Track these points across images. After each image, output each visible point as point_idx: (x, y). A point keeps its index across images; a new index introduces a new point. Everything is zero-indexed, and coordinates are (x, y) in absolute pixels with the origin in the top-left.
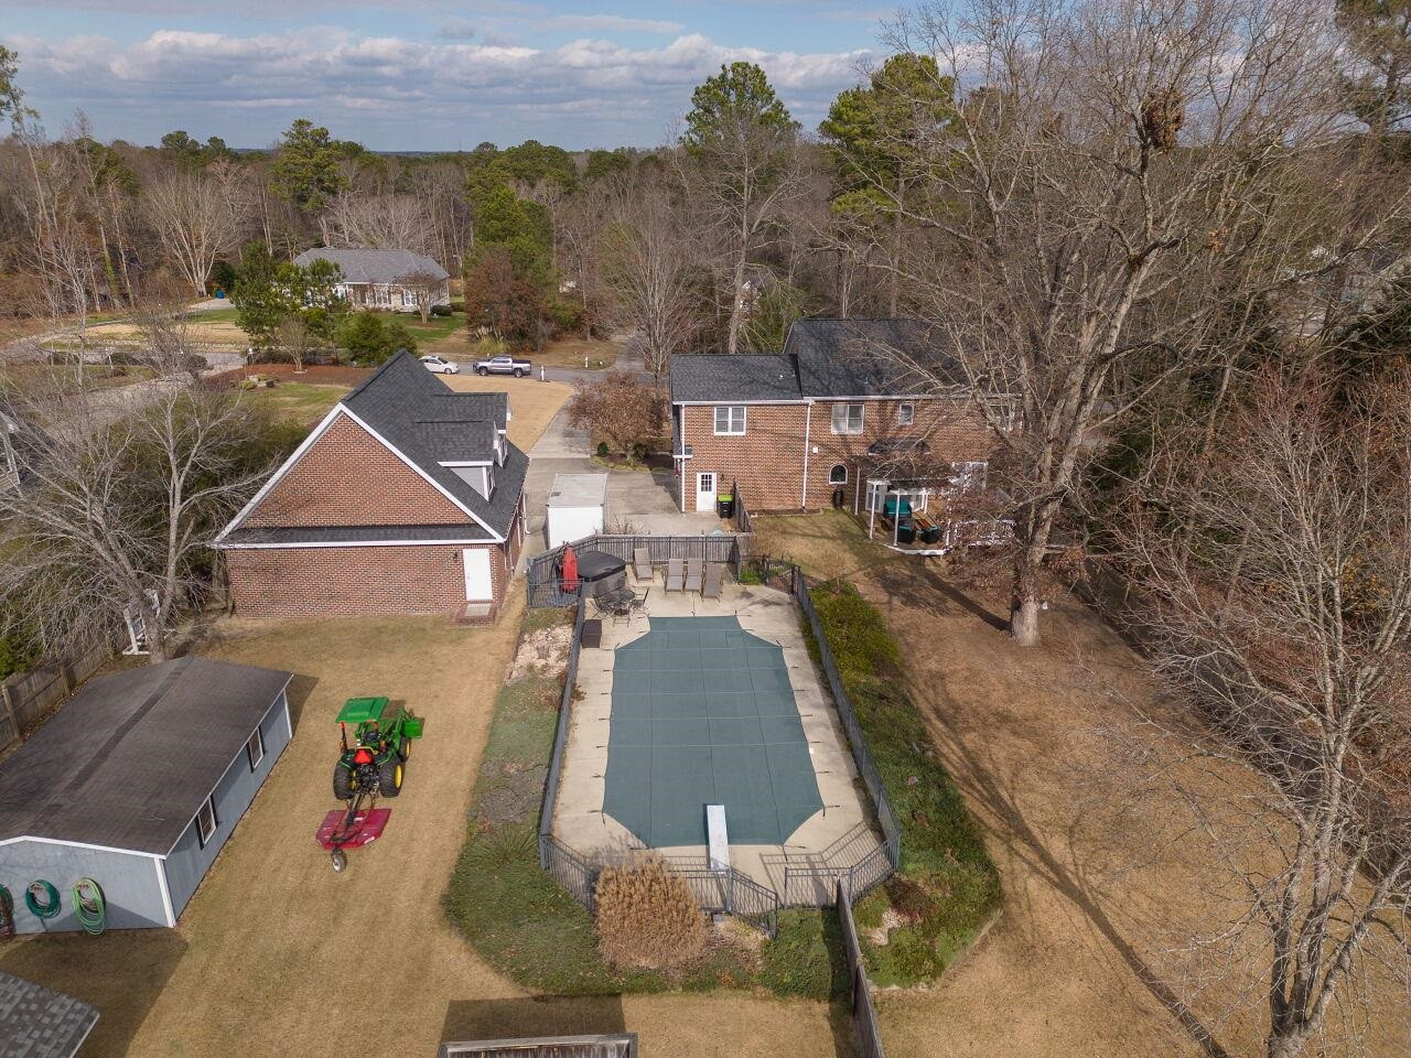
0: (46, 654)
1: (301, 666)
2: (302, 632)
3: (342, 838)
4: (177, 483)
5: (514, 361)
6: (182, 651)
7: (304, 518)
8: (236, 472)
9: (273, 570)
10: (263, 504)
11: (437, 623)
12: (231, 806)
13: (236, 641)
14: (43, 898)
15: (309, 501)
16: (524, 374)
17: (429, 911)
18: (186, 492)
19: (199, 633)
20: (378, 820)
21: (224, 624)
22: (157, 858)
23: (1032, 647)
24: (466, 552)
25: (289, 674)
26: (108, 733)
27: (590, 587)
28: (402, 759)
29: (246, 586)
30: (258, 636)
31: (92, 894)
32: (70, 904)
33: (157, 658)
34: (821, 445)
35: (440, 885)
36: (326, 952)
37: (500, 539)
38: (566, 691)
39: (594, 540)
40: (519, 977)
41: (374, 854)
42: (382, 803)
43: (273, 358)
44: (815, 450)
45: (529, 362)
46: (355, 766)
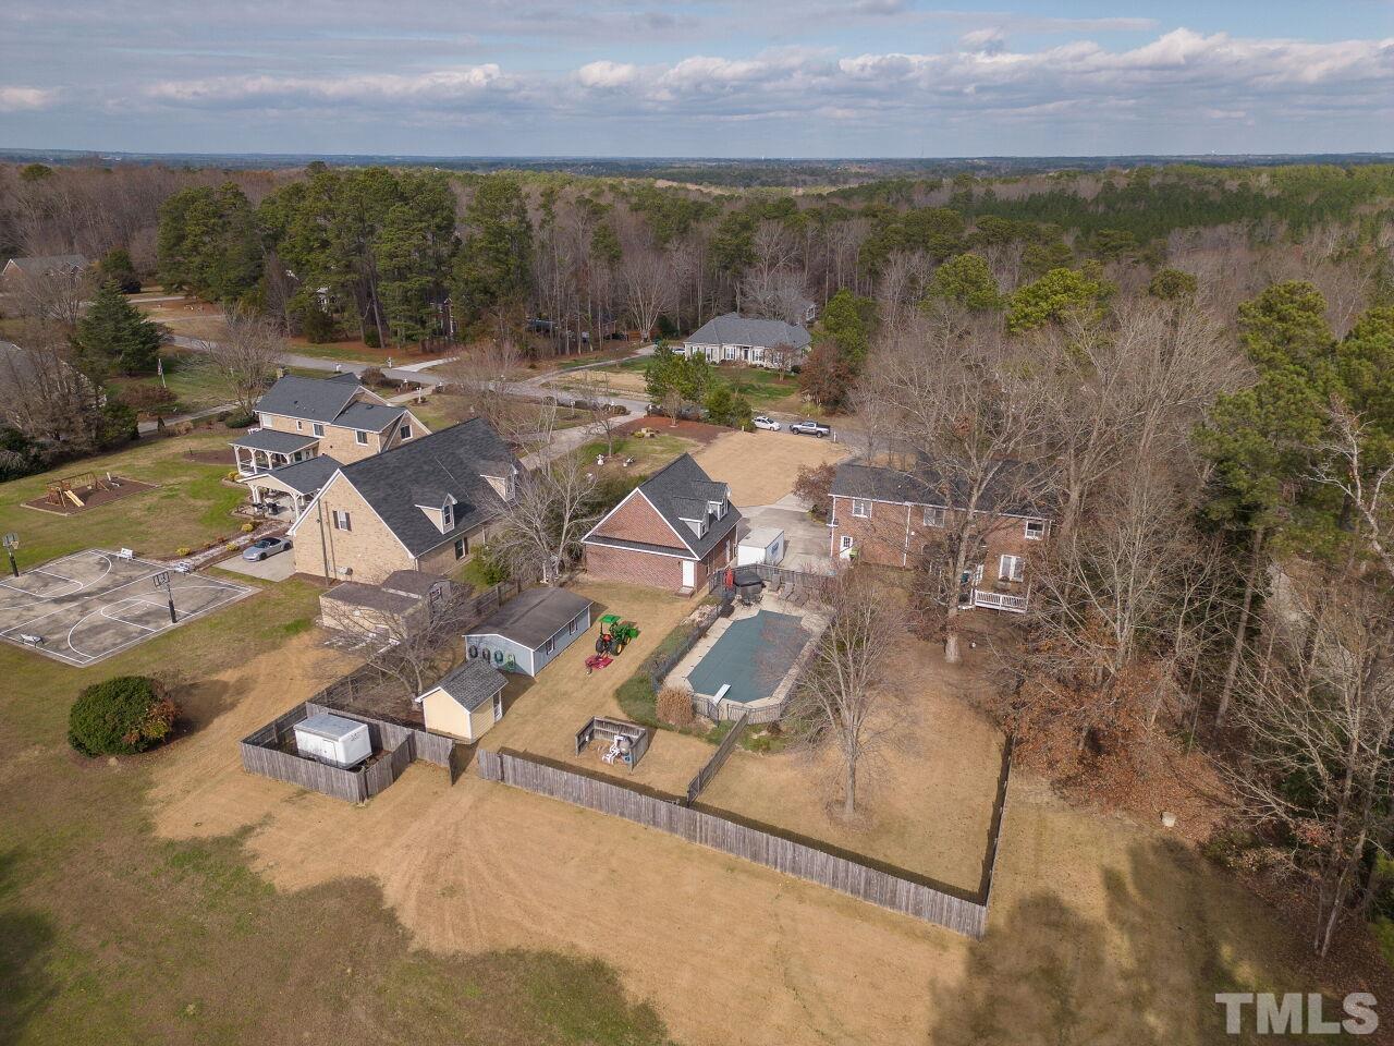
0: (512, 577)
1: (603, 601)
2: (610, 586)
3: (593, 664)
4: (568, 516)
5: (818, 426)
6: (561, 585)
7: (618, 535)
8: (591, 513)
9: (603, 556)
10: (603, 526)
11: (667, 593)
12: (560, 643)
13: (584, 585)
14: (499, 656)
15: (621, 528)
16: (823, 435)
17: (610, 693)
18: (570, 520)
19: (570, 579)
20: (607, 662)
21: (582, 577)
22: (532, 650)
23: (950, 664)
24: (685, 563)
25: (590, 601)
26: (526, 609)
27: (739, 589)
28: (624, 644)
29: (592, 561)
30: (592, 585)
31: (512, 659)
32: (506, 661)
33: (551, 586)
34: (917, 532)
35: (618, 686)
36: (575, 695)
37: (698, 559)
38: (702, 632)
39: (755, 566)
40: (629, 715)
41: (601, 672)
42: (611, 657)
43: (660, 414)
44: (913, 533)
45: (828, 427)
46: (605, 640)
